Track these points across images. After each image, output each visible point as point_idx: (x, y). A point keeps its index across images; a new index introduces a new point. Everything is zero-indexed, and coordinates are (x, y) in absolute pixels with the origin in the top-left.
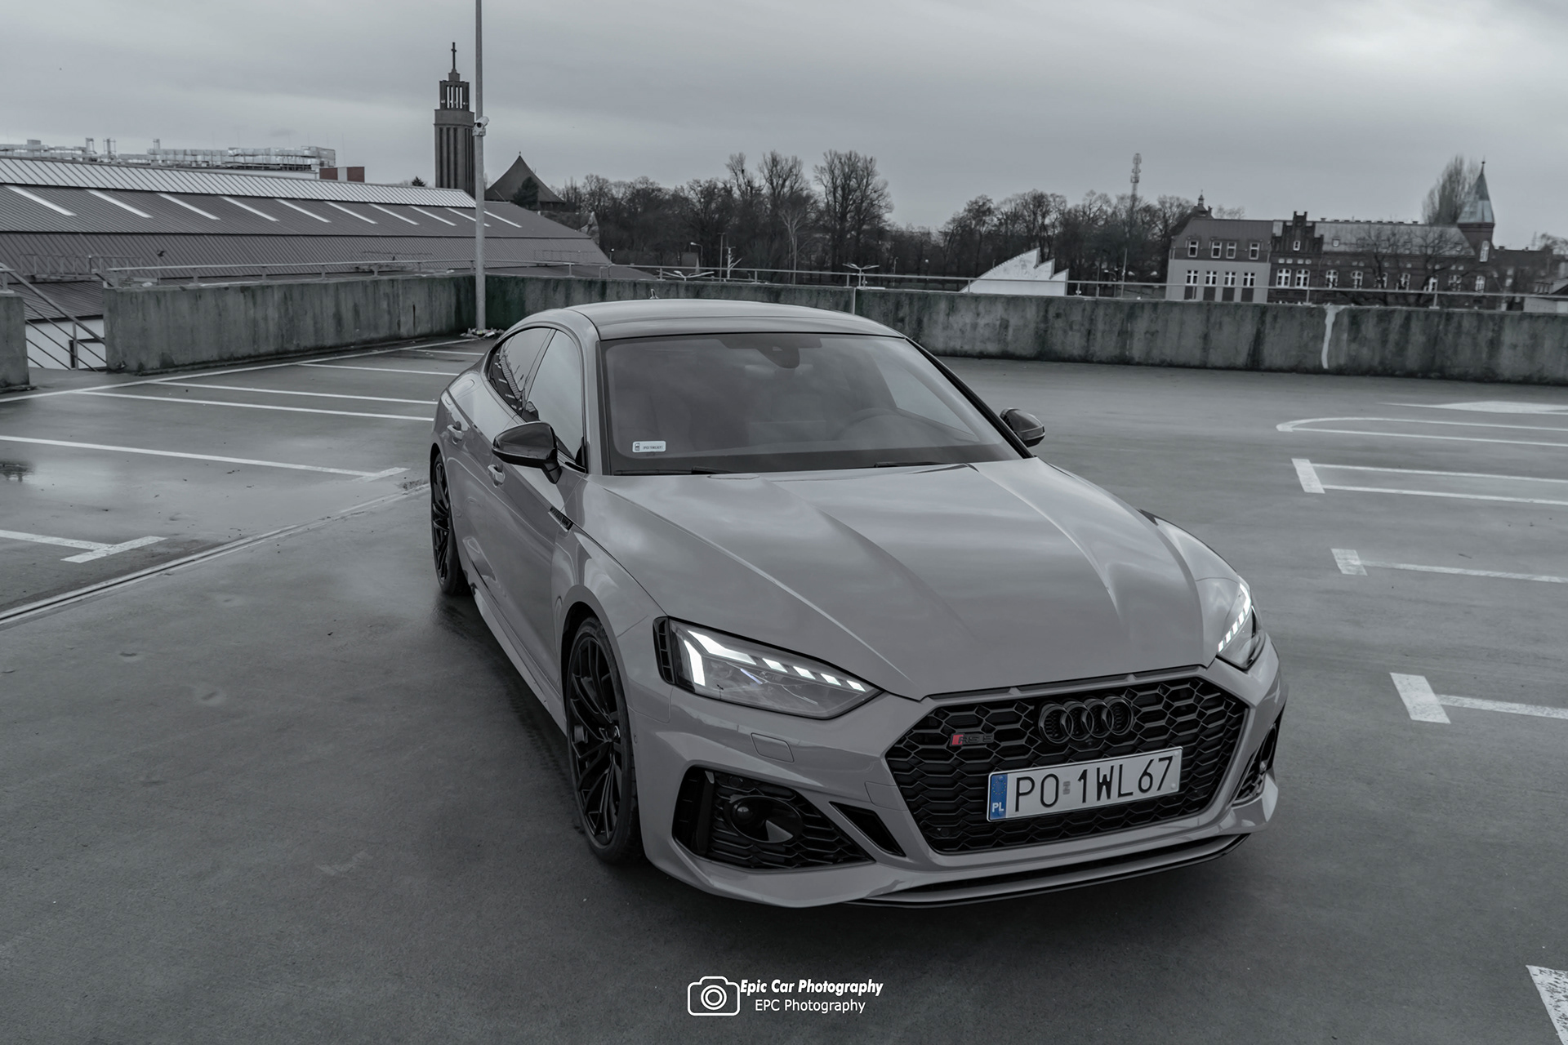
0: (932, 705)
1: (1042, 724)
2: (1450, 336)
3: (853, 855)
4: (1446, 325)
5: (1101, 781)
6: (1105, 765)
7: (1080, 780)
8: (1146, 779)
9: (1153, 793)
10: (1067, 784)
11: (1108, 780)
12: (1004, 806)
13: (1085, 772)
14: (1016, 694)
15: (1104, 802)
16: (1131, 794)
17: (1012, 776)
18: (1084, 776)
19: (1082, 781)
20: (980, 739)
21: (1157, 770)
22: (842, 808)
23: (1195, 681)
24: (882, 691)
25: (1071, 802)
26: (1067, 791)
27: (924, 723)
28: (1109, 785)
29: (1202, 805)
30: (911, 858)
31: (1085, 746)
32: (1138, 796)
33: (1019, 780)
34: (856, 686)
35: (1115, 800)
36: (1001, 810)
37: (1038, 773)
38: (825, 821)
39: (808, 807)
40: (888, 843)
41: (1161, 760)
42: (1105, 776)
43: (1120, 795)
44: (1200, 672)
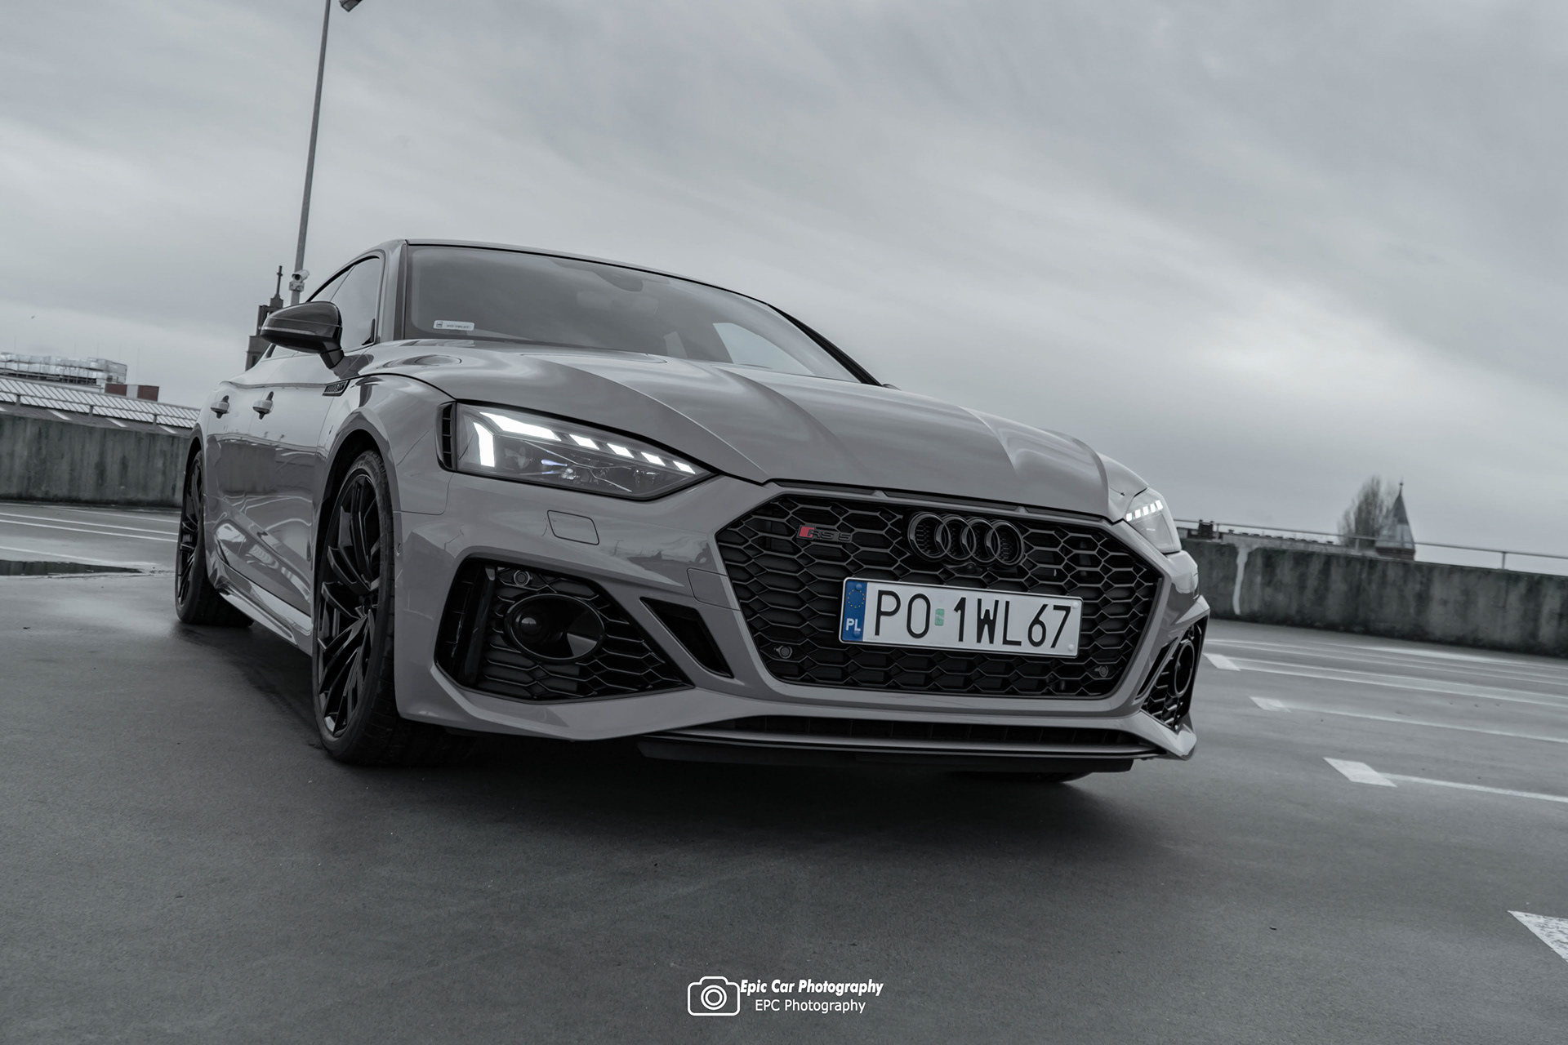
0: (775, 490)
1: (912, 537)
3: (672, 678)
5: (982, 617)
6: (989, 598)
7: (956, 610)
8: (1037, 629)
9: (1045, 650)
10: (940, 612)
11: (992, 618)
12: (861, 625)
13: (963, 601)
14: (880, 497)
15: (985, 646)
16: (1018, 643)
17: (873, 588)
18: (961, 606)
19: (959, 612)
20: (836, 536)
21: (1052, 619)
22: (658, 607)
23: (1098, 532)
24: (716, 472)
25: (943, 637)
26: (939, 623)
27: (767, 508)
28: (992, 625)
29: (1105, 688)
30: (738, 679)
31: (964, 570)
32: (1026, 649)
33: (881, 593)
34: (684, 467)
35: (998, 646)
36: (857, 629)
37: (905, 591)
38: (636, 630)
39: (614, 609)
40: (714, 659)
41: (1056, 608)
42: (987, 612)
43: (1006, 642)
44: (1104, 524)
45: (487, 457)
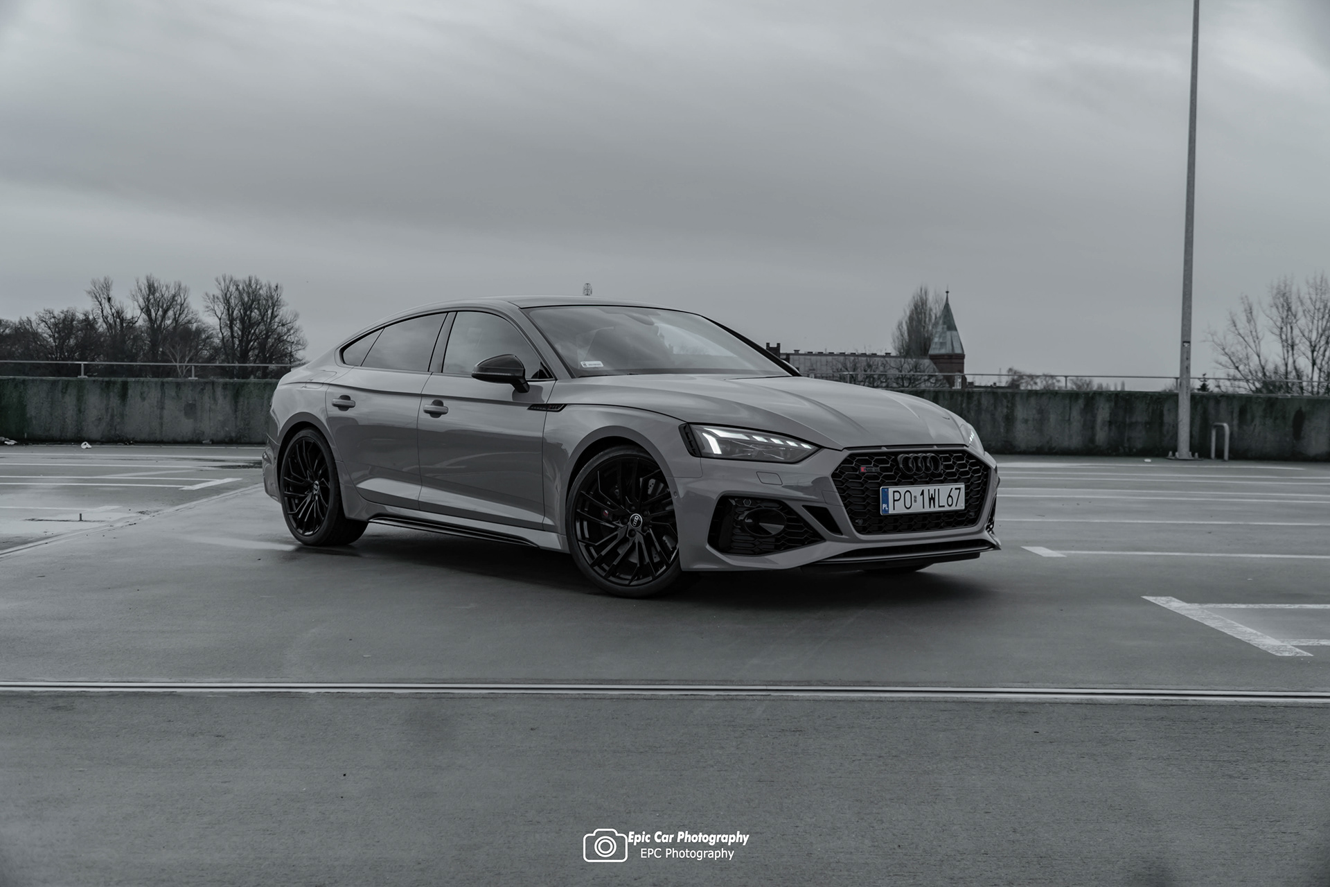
0: (848, 452)
1: (901, 466)
2: (973, 414)
3: (816, 538)
4: (968, 403)
5: (930, 497)
6: (931, 488)
8: (950, 498)
9: (953, 508)
10: (915, 497)
11: (934, 497)
12: (888, 507)
13: (923, 491)
14: (885, 449)
15: (932, 509)
16: (944, 506)
17: (891, 490)
18: (922, 493)
19: (922, 496)
20: (874, 469)
21: (955, 494)
22: (810, 509)
23: (964, 452)
24: (820, 447)
25: (917, 508)
26: (915, 501)
27: (846, 461)
28: (934, 499)
29: (974, 521)
30: (846, 535)
31: (921, 478)
32: (947, 508)
33: (894, 492)
34: (806, 446)
35: (937, 509)
36: (887, 509)
37: (902, 489)
38: (800, 519)
39: (790, 511)
40: (834, 527)
41: (956, 489)
42: (932, 495)
43: (940, 506)
44: (965, 448)
45: (716, 449)
